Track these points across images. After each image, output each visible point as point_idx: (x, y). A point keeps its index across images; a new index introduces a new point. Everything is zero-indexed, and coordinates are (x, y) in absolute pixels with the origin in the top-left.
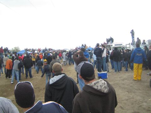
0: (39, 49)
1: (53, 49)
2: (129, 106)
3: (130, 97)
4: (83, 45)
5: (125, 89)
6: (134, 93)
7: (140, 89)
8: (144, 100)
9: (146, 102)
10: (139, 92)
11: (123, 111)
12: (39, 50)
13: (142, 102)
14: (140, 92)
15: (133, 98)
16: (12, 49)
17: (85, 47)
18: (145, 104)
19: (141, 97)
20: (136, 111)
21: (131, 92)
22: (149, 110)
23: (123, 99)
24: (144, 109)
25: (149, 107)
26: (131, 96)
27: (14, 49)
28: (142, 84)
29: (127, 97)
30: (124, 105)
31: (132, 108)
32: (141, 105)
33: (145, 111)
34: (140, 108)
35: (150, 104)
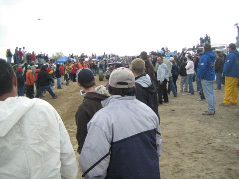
0: (93, 55)
1: (116, 54)
2: (191, 142)
3: (199, 129)
4: (163, 49)
5: (197, 117)
6: (209, 123)
7: (222, 118)
8: (220, 135)
9: (221, 138)
10: (218, 123)
11: (179, 149)
12: (94, 57)
13: (215, 138)
14: (221, 122)
15: (203, 132)
16: (53, 55)
17: (165, 52)
18: (218, 140)
19: (217, 130)
20: (199, 150)
21: (204, 122)
22: (220, 150)
23: (187, 132)
24: (213, 148)
25: (222, 146)
26: (202, 127)
27: (55, 55)
28: (230, 110)
29: (195, 128)
30: (183, 141)
31: (195, 145)
32: (211, 141)
33: (213, 151)
34: (207, 146)
35: (226, 141)
